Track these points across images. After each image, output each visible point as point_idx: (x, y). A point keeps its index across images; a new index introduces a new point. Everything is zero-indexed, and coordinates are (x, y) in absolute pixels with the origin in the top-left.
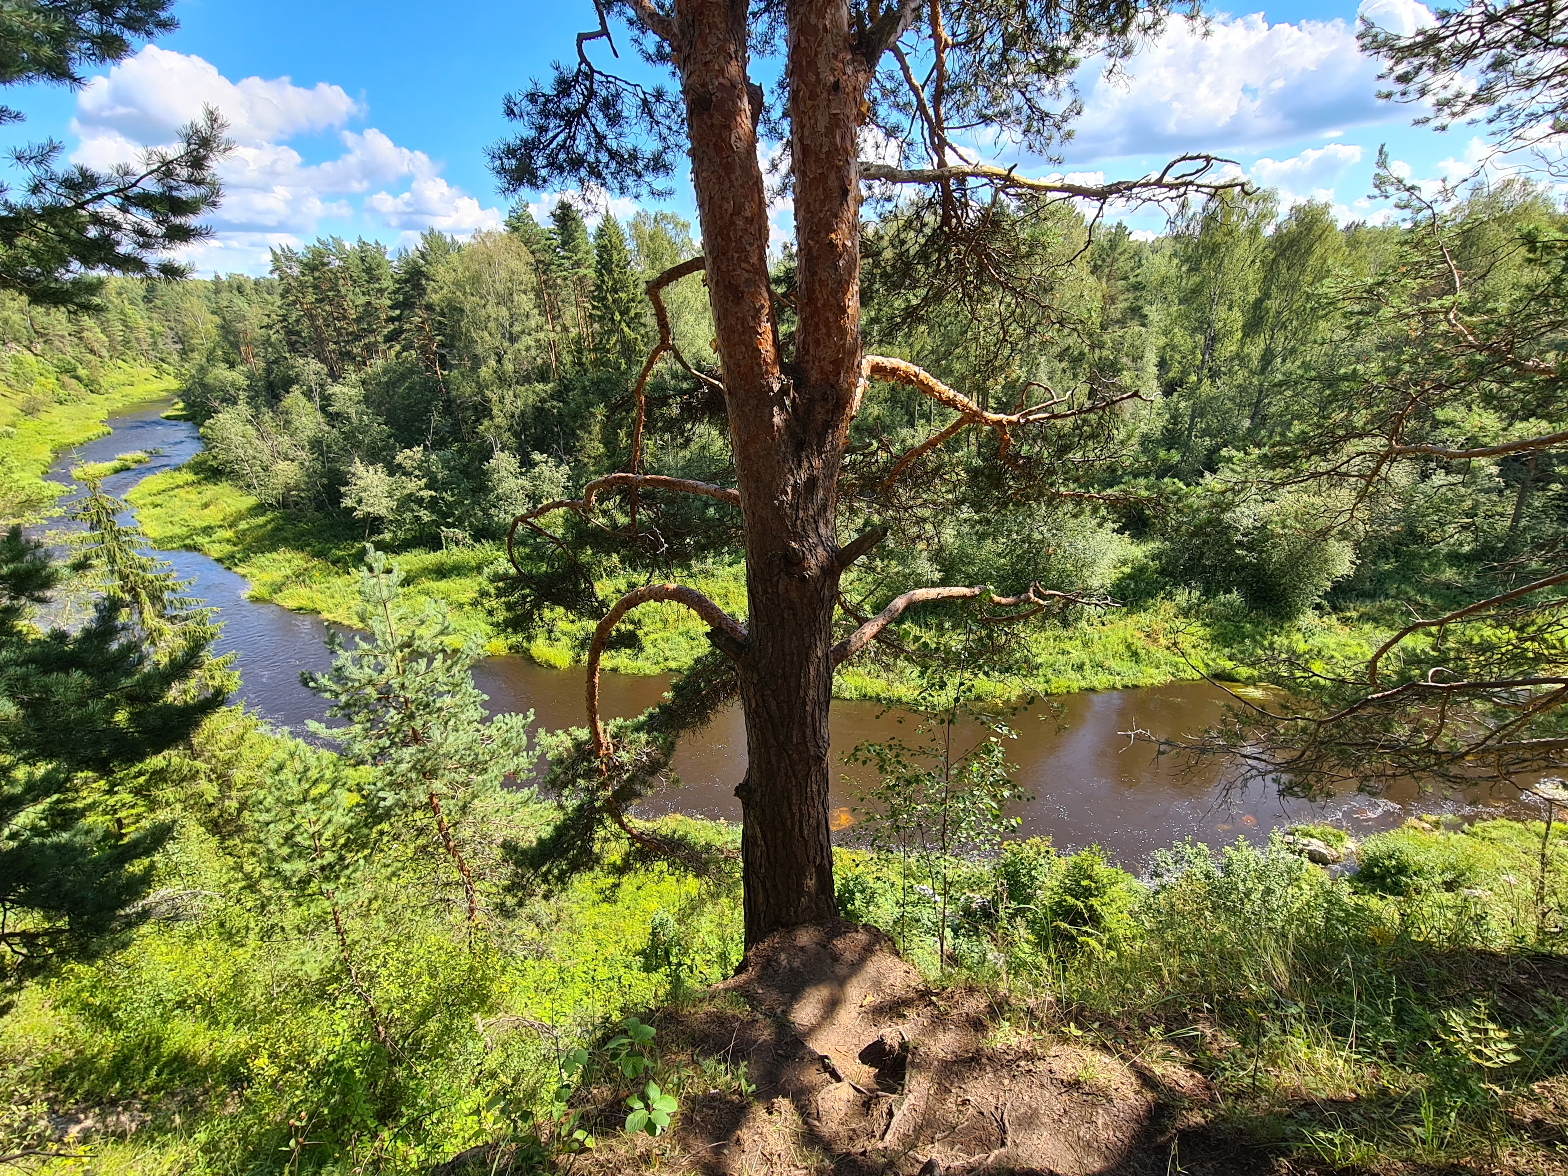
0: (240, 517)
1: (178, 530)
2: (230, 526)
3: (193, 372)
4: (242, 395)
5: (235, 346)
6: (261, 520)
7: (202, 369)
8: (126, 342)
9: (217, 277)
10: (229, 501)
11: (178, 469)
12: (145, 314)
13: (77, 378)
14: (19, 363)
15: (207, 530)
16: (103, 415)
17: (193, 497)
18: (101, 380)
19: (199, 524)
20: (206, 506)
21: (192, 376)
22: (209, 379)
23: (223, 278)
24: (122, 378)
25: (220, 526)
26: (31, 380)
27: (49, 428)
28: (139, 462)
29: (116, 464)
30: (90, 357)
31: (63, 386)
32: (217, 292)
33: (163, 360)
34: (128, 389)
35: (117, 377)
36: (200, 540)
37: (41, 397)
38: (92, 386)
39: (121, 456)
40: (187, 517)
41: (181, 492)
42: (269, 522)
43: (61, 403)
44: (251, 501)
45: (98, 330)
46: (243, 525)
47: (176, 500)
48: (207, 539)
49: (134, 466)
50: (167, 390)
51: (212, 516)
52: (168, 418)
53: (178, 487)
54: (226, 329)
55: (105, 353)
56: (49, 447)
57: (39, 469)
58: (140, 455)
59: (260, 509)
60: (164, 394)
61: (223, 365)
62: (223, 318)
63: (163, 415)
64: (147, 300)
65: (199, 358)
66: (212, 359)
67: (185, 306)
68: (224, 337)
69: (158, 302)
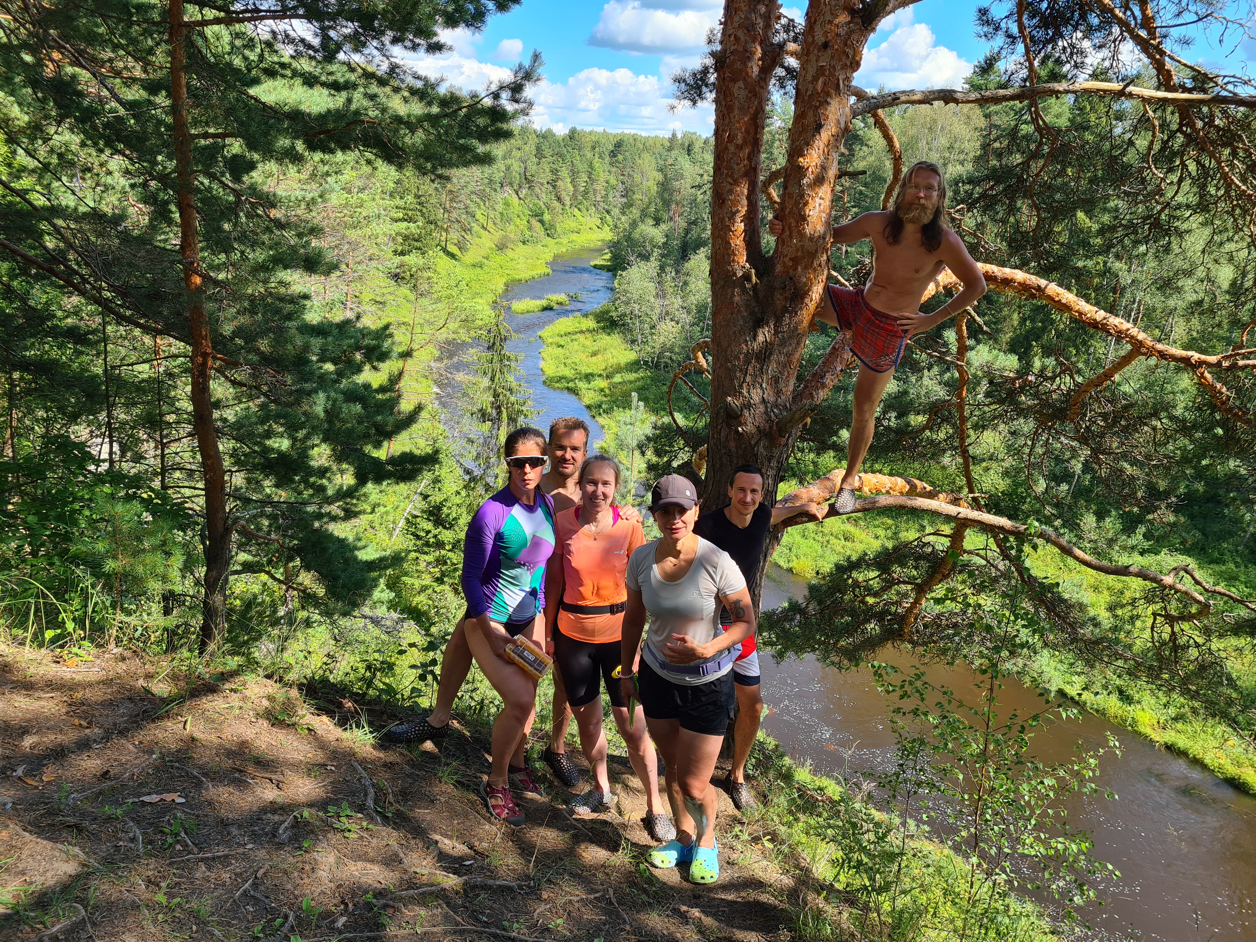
0: (619, 369)
1: (568, 373)
2: (608, 377)
3: (627, 225)
4: (656, 252)
5: (667, 203)
6: (632, 376)
7: (634, 224)
8: (586, 192)
9: (674, 135)
10: (615, 353)
11: (586, 315)
12: (607, 167)
13: (542, 222)
14: (507, 204)
15: (588, 377)
16: (549, 257)
17: (588, 343)
18: (558, 225)
19: (585, 370)
20: (594, 354)
21: (625, 229)
22: (636, 235)
23: (679, 136)
24: (573, 225)
25: (600, 375)
26: (509, 221)
27: (510, 264)
28: (560, 304)
29: (544, 303)
30: (556, 204)
31: (530, 229)
32: (670, 149)
33: (608, 212)
34: (574, 237)
35: (571, 224)
36: (582, 385)
37: (512, 236)
38: (550, 230)
39: (550, 296)
40: (577, 361)
41: (581, 338)
42: (638, 379)
43: (524, 243)
44: (632, 356)
45: (569, 180)
46: (617, 378)
47: (575, 343)
48: (587, 386)
49: (556, 307)
50: (603, 240)
51: (596, 365)
52: (595, 267)
53: (581, 332)
54: (665, 187)
55: (568, 203)
56: (504, 280)
57: (491, 298)
58: (562, 297)
59: (634, 366)
60: (600, 243)
61: (651, 222)
62: (666, 175)
63: (592, 264)
64: (613, 154)
65: (635, 213)
66: (644, 215)
67: (639, 162)
68: (660, 194)
69: (620, 157)
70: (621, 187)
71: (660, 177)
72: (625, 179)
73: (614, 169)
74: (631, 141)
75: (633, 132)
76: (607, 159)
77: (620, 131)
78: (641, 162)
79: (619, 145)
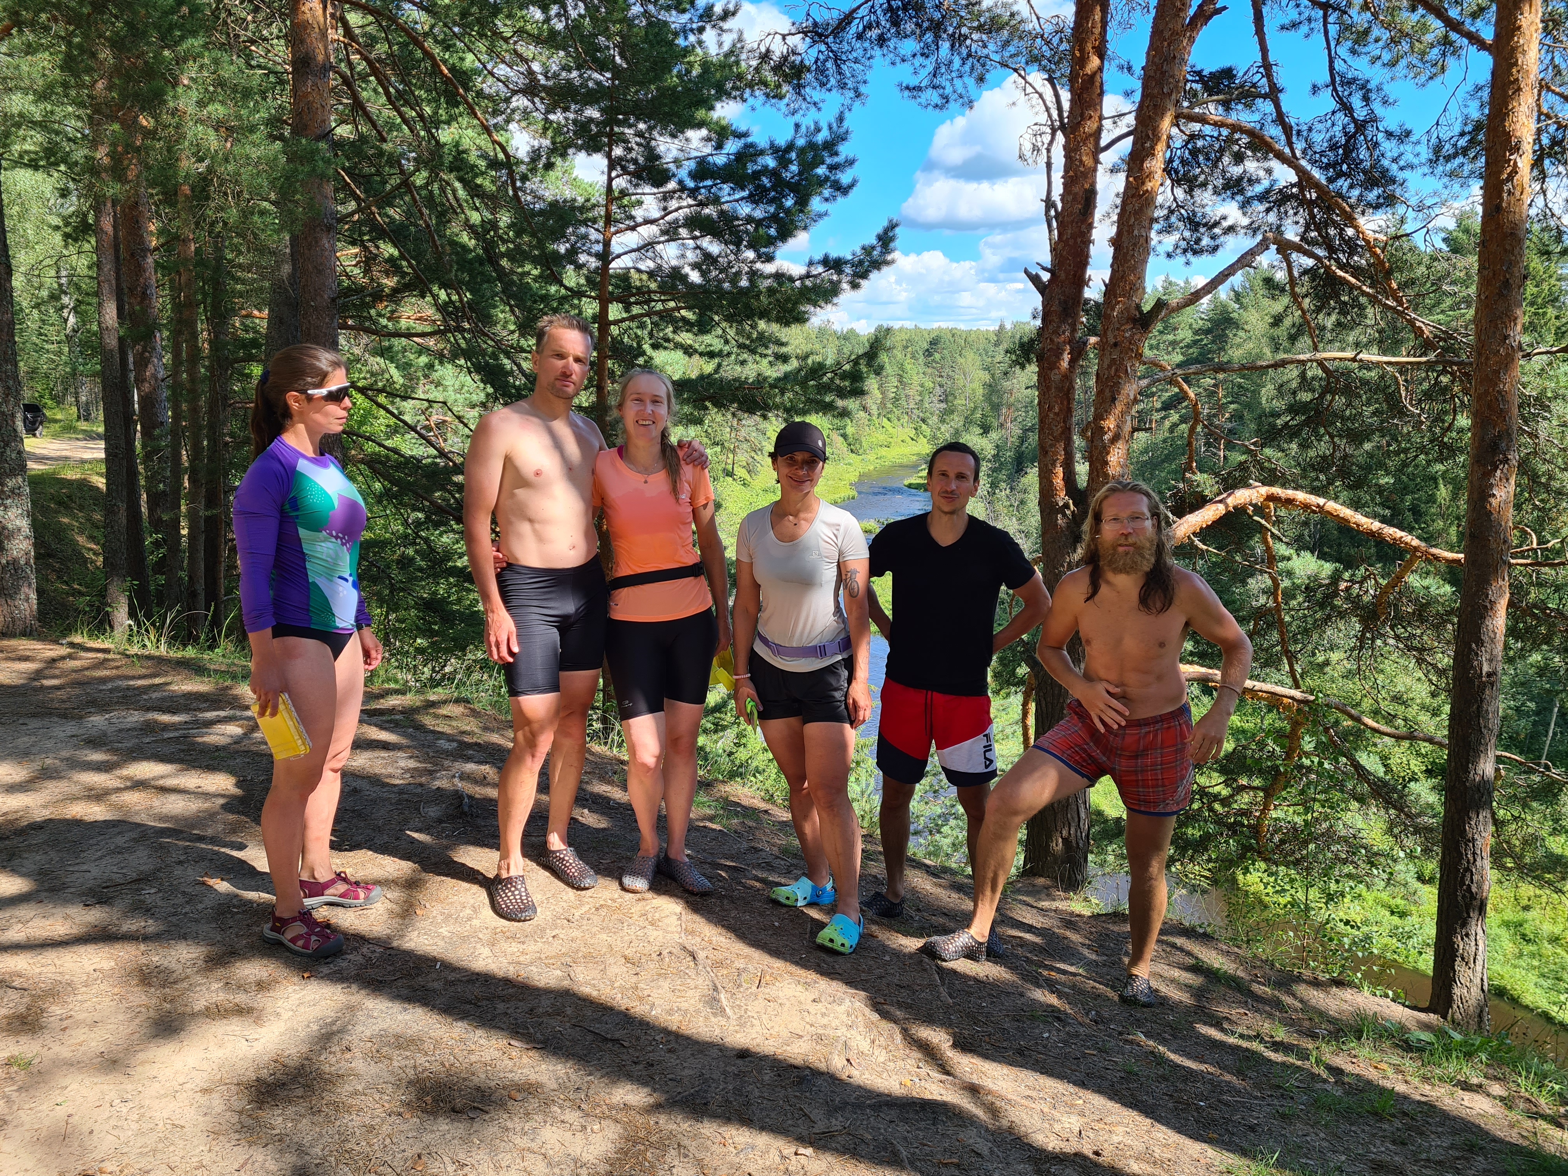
5: (996, 408)
9: (1002, 327)
12: (921, 368)
23: (1008, 326)
30: (861, 414)
32: (996, 344)
35: (880, 437)
38: (854, 446)
45: (876, 386)
50: (918, 454)
52: (910, 486)
54: (992, 388)
58: (871, 524)
60: (914, 458)
61: (979, 431)
62: (993, 376)
63: (906, 482)
64: (928, 353)
65: (957, 421)
66: (968, 421)
67: (961, 360)
68: (988, 398)
69: (937, 356)
70: (938, 390)
71: (987, 377)
72: (944, 381)
73: (929, 371)
74: (949, 336)
75: (951, 325)
76: (921, 359)
77: (935, 325)
78: (962, 360)
79: (934, 342)
